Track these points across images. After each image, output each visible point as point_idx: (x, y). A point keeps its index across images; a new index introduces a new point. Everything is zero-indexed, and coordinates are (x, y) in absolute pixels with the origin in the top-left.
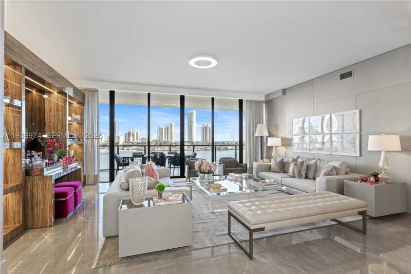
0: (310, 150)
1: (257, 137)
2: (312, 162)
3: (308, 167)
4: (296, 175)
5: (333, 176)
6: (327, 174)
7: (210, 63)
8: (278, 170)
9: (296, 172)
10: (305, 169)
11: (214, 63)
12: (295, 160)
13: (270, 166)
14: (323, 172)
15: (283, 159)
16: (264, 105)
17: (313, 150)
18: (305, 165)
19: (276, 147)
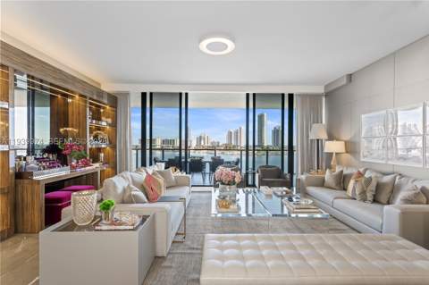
0: (388, 159)
1: (312, 140)
2: (386, 179)
3: (379, 187)
4: (358, 197)
5: (421, 206)
6: (407, 201)
7: (226, 46)
8: (333, 185)
9: (357, 193)
10: (374, 189)
11: (231, 45)
12: (360, 175)
13: (324, 180)
14: (401, 196)
15: (342, 171)
16: (324, 99)
17: (391, 159)
18: (374, 184)
19: (337, 154)
